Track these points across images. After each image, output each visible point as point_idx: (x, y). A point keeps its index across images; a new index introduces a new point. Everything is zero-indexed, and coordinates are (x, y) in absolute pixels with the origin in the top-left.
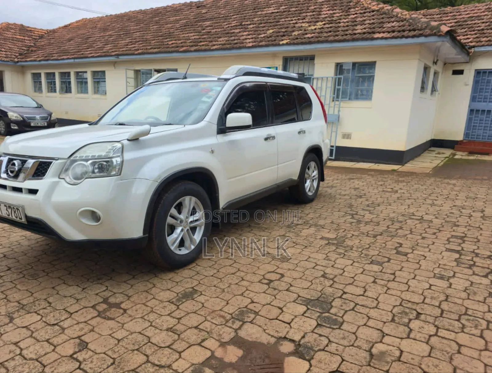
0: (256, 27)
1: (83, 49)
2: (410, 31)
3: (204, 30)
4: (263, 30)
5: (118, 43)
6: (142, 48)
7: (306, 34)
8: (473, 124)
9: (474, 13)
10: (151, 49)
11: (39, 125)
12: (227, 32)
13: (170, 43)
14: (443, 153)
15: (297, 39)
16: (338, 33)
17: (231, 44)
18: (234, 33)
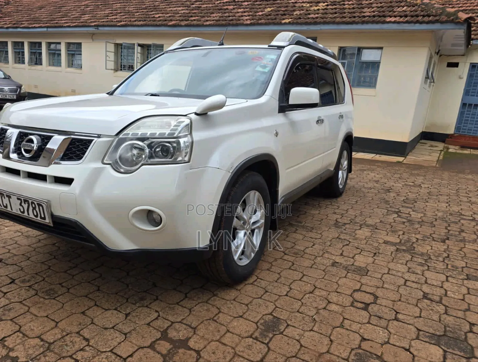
0: (251, 4)
1: (57, 18)
2: (424, 16)
3: (193, 4)
4: (260, 8)
5: (97, 14)
6: (125, 20)
7: (309, 14)
8: (464, 118)
9: (467, 7)
10: (135, 21)
11: (8, 97)
12: (219, 8)
13: (157, 16)
14: (436, 146)
15: (300, 18)
16: (344, 15)
17: (226, 21)
18: (227, 9)
